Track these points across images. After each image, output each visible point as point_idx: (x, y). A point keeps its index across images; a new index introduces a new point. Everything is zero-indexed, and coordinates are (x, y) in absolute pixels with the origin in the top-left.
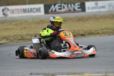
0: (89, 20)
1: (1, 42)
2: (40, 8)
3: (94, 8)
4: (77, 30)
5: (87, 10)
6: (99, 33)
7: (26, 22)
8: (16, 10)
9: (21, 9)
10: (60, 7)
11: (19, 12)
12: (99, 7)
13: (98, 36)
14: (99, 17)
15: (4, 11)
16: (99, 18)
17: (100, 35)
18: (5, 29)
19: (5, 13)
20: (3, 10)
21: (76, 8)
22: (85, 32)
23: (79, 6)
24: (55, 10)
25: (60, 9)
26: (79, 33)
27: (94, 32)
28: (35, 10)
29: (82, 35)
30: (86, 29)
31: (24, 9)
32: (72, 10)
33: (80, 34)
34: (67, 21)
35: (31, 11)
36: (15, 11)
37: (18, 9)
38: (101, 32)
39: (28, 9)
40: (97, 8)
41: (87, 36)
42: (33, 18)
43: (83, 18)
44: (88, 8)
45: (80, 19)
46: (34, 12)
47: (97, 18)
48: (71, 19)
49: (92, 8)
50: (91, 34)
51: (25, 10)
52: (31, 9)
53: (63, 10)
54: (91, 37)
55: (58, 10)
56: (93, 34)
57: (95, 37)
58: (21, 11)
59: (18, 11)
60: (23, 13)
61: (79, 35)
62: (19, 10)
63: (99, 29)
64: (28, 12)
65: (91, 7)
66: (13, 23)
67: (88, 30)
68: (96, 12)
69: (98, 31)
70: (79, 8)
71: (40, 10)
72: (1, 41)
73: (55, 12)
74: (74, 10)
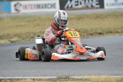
0: (108, 17)
1: (12, 40)
2: (55, 4)
3: (113, 5)
4: (95, 28)
5: (106, 7)
6: (118, 32)
7: (40, 19)
8: (29, 5)
9: (34, 5)
10: (76, 3)
11: (33, 8)
12: (119, 4)
13: (117, 34)
14: (118, 14)
15: (17, 6)
16: (119, 16)
17: (119, 34)
18: (17, 26)
19: (17, 8)
20: (15, 6)
21: (94, 5)
22: (103, 31)
23: (97, 3)
24: (71, 7)
25: (76, 5)
26: (96, 32)
27: (113, 30)
28: (50, 6)
29: (100, 33)
30: (104, 28)
31: (37, 5)
32: (90, 6)
33: (98, 32)
34: (84, 18)
35: (45, 6)
36: (28, 7)
37: (31, 5)
38: (120, 31)
39: (42, 5)
40: (116, 4)
41: (105, 34)
42: (47, 14)
43: (101, 15)
44: (107, 5)
45: (98, 17)
46: (49, 8)
47: (117, 16)
48: (88, 16)
49: (112, 4)
50: (110, 32)
51: (39, 5)
52: (45, 4)
53: (80, 6)
54: (110, 36)
55: (74, 6)
56: (111, 32)
57: (114, 36)
58: (35, 7)
59: (31, 7)
60: (37, 8)
61: (96, 34)
62: (33, 6)
63: (118, 27)
64: (42, 7)
65: (110, 4)
66: (26, 20)
67: (106, 28)
68: (116, 9)
69: (117, 29)
70: (97, 4)
71: (55, 6)
72: (13, 38)
73: (71, 8)
74: (92, 6)
